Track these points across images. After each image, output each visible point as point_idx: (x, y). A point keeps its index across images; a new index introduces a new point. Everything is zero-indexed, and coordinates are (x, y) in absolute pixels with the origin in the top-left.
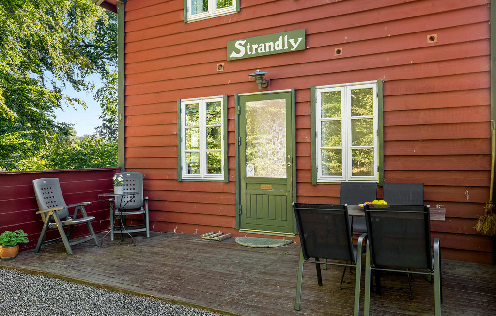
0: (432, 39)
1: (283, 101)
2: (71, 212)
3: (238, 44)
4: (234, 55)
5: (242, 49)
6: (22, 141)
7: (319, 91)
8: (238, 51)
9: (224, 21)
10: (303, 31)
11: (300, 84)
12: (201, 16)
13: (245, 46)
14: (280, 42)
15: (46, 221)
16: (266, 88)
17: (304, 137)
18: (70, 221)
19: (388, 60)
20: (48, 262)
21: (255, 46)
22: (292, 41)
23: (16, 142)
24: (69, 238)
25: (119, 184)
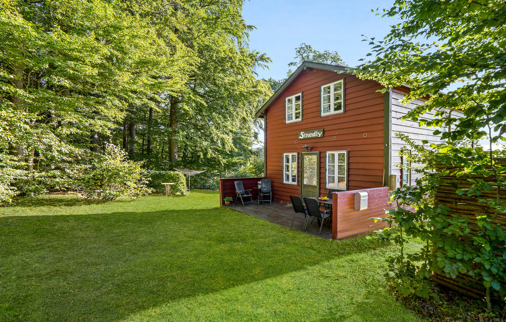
0: (365, 135)
1: (316, 156)
2: (246, 192)
3: (302, 133)
4: (300, 137)
5: (303, 135)
6: (239, 161)
7: (328, 153)
8: (302, 136)
9: (297, 124)
10: (322, 130)
11: (321, 150)
12: (290, 121)
13: (304, 134)
14: (315, 133)
15: (238, 194)
16: (310, 151)
17: (322, 171)
18: (245, 196)
19: (351, 142)
20: (237, 208)
21: (307, 134)
22: (319, 133)
23: (237, 161)
24: (244, 202)
25: (260, 184)
